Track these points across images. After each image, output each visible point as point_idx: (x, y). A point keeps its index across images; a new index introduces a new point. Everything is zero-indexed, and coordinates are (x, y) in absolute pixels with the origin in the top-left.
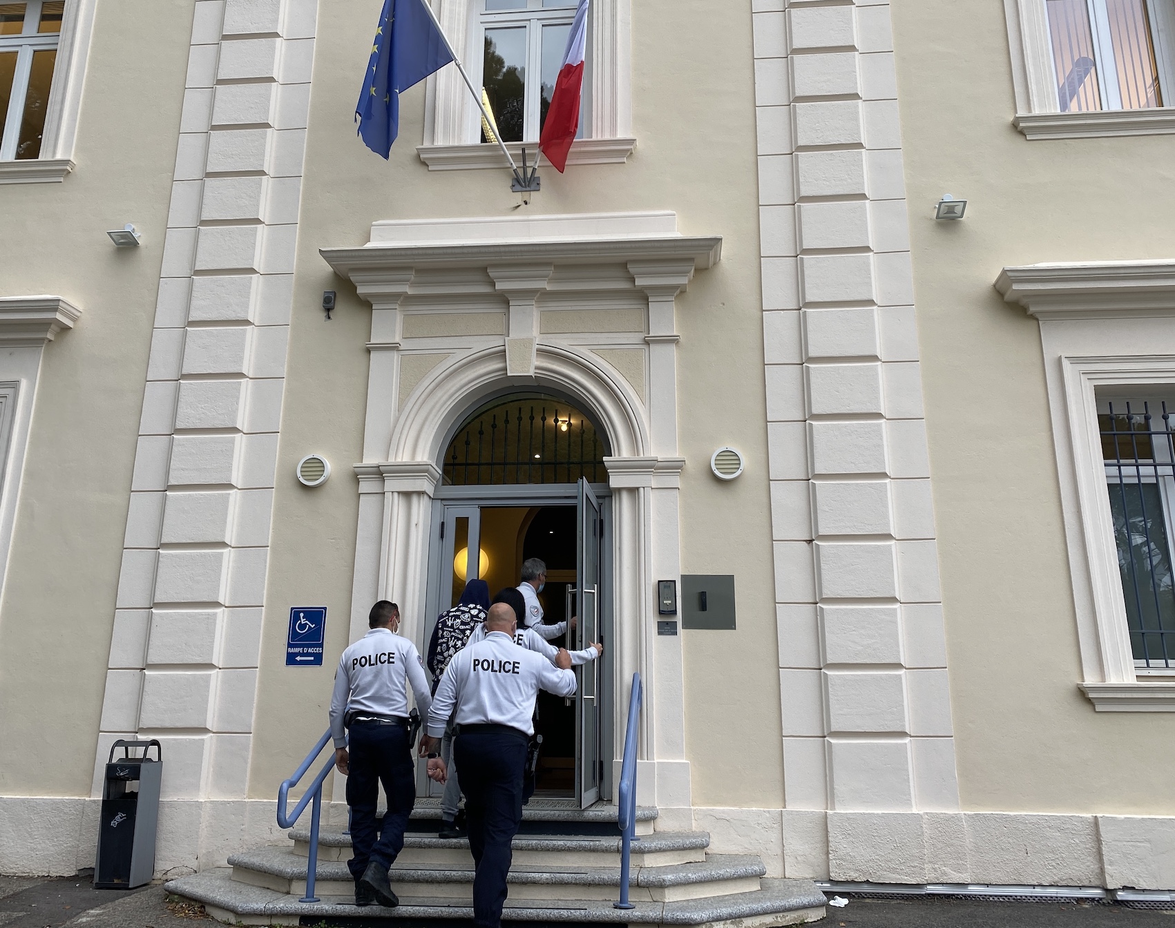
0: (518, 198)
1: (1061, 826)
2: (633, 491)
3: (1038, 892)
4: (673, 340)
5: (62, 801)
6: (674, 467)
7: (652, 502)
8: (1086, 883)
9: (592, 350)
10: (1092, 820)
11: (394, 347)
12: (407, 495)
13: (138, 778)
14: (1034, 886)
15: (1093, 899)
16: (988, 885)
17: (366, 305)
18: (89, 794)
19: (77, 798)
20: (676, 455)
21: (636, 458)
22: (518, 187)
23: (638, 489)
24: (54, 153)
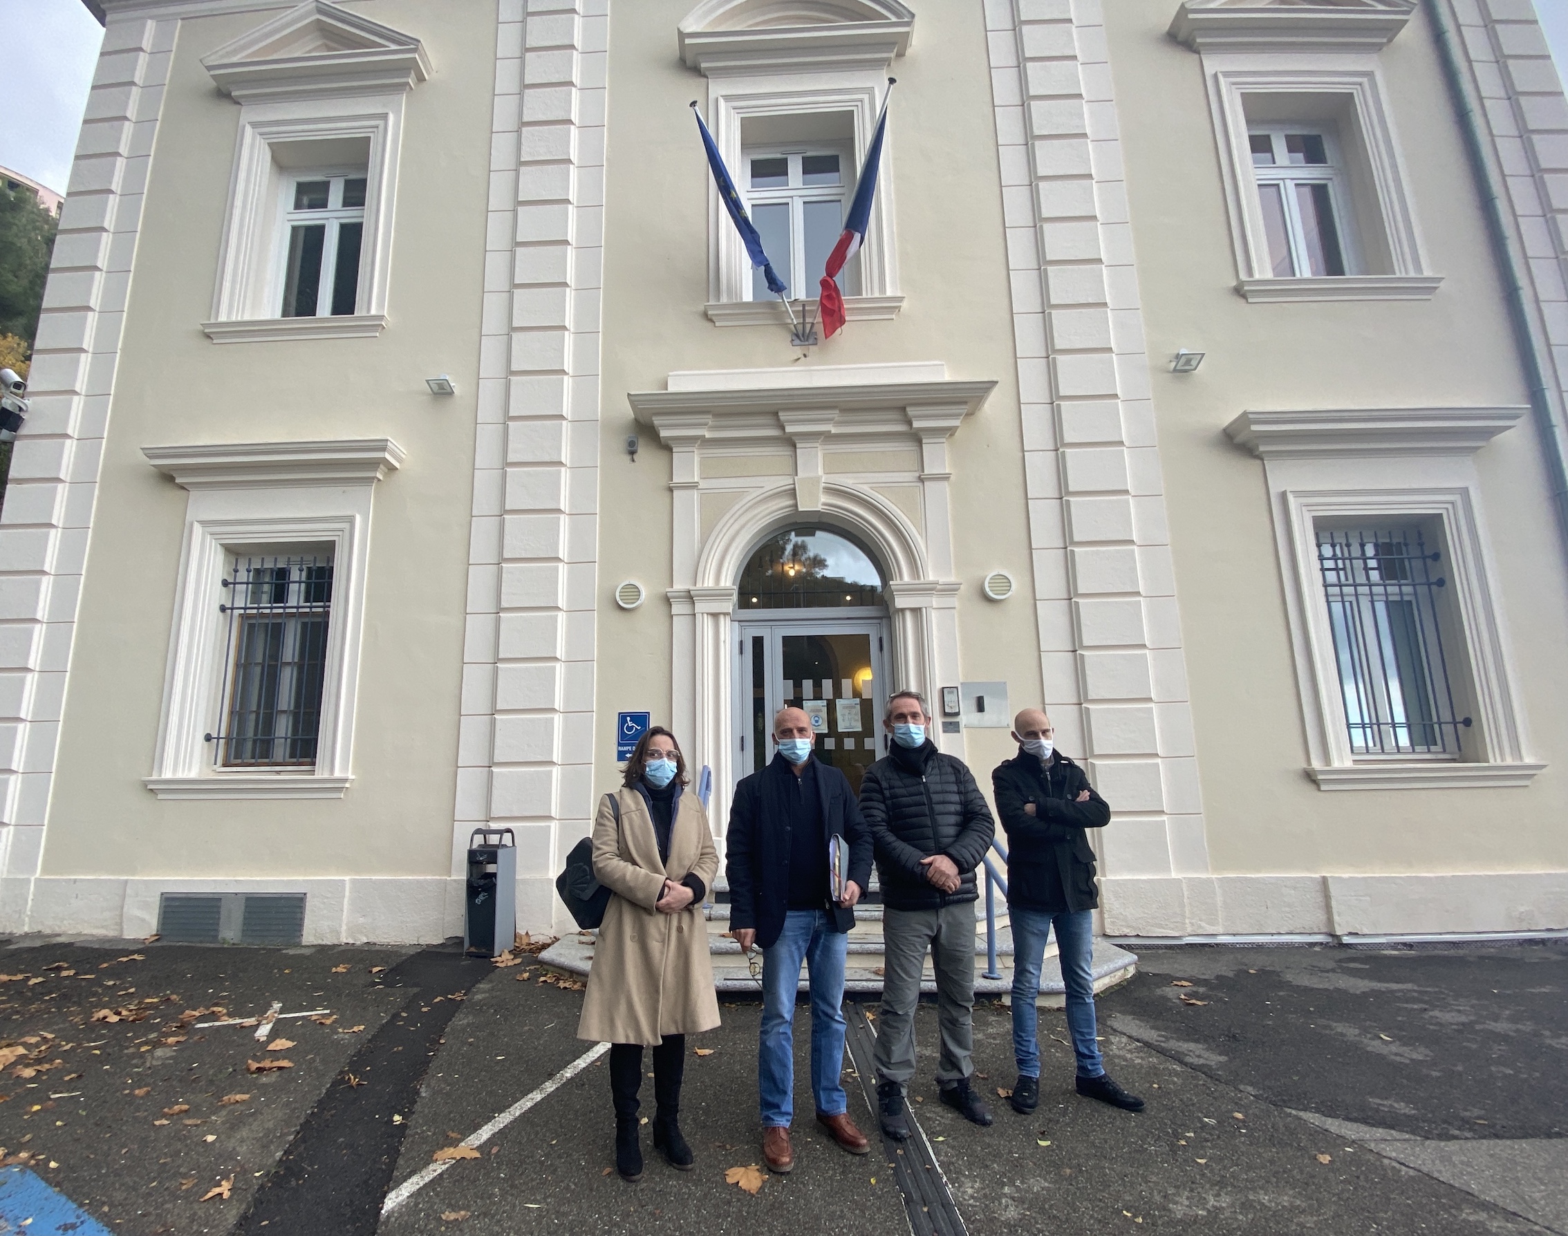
0: (798, 352)
1: (1295, 884)
2: (916, 611)
3: (1276, 939)
4: (945, 478)
5: (426, 880)
6: (951, 590)
7: (934, 620)
8: (1316, 931)
9: (871, 488)
10: (1320, 880)
11: (693, 486)
12: (715, 616)
13: (495, 862)
14: (1272, 934)
15: (1321, 944)
16: (1234, 935)
17: (666, 447)
18: (449, 873)
19: (438, 878)
20: (953, 579)
21: (917, 582)
22: (797, 342)
23: (920, 609)
24: (369, 310)
